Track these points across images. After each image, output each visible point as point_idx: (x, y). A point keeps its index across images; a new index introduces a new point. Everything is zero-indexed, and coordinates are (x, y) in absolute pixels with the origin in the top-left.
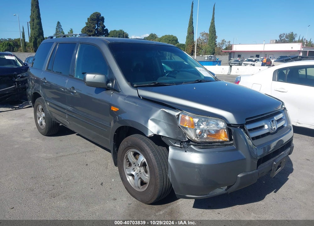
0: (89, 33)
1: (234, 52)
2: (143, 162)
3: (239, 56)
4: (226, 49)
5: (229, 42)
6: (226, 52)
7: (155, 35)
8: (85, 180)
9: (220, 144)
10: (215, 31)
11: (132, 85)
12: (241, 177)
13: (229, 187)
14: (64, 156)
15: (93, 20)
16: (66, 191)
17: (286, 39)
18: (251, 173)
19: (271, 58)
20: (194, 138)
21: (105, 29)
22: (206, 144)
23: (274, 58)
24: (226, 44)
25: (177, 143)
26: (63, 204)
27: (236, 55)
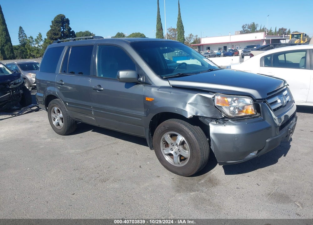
0: (55, 36)
1: (203, 45)
2: (182, 141)
3: (209, 48)
4: (194, 42)
5: (197, 36)
6: (194, 46)
7: (123, 33)
8: (124, 166)
9: (249, 117)
10: (183, 26)
11: (162, 78)
12: (269, 142)
13: (259, 151)
14: (92, 149)
15: (58, 23)
16: (112, 176)
17: (248, 29)
18: (276, 137)
19: (237, 48)
20: (229, 114)
21: (71, 31)
22: (239, 119)
23: (241, 48)
24: (194, 38)
25: (212, 121)
26: (117, 186)
27: (205, 48)
